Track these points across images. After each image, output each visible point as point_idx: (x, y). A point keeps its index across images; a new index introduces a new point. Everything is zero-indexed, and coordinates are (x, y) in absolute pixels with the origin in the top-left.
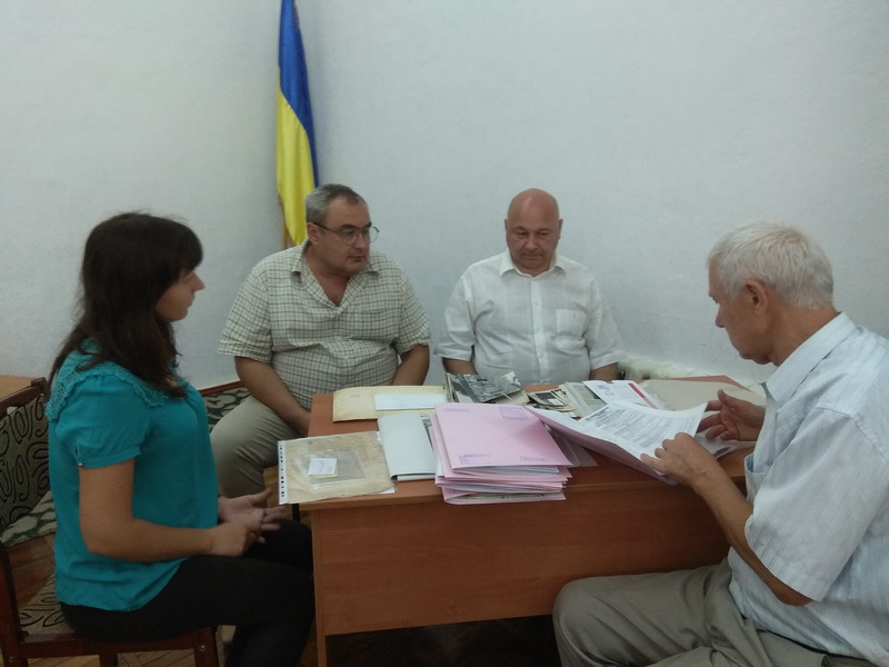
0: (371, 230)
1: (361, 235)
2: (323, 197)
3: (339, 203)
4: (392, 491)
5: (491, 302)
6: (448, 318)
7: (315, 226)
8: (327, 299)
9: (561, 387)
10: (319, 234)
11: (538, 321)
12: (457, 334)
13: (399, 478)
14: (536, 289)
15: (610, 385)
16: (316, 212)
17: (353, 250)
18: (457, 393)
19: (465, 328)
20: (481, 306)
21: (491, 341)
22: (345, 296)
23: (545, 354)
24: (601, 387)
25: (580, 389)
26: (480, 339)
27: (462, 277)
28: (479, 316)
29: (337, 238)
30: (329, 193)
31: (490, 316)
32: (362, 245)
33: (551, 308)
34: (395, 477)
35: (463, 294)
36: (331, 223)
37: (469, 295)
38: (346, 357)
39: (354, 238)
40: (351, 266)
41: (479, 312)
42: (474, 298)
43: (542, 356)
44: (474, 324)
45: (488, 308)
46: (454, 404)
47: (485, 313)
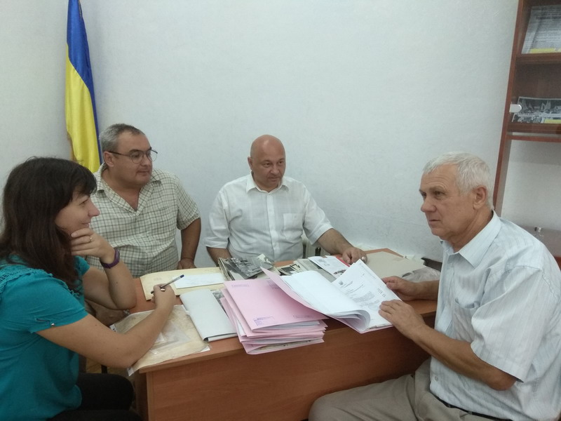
1: (145, 156)
2: (114, 133)
3: (126, 136)
4: (208, 349)
5: (241, 210)
6: (212, 221)
7: (110, 154)
8: (129, 206)
10: (113, 159)
11: (272, 224)
12: (218, 231)
14: (270, 200)
16: (110, 144)
17: (141, 167)
19: (223, 227)
20: (234, 212)
21: (242, 236)
22: (140, 202)
23: (278, 244)
24: (320, 261)
25: (307, 263)
26: (233, 235)
27: (220, 192)
28: (233, 219)
29: (128, 159)
31: (241, 219)
32: (147, 162)
33: (280, 214)
34: (206, 339)
35: (221, 204)
36: (122, 150)
37: (225, 205)
38: (147, 251)
40: (140, 178)
41: (232, 217)
43: (275, 245)
44: (229, 224)
45: (239, 214)
47: (237, 217)
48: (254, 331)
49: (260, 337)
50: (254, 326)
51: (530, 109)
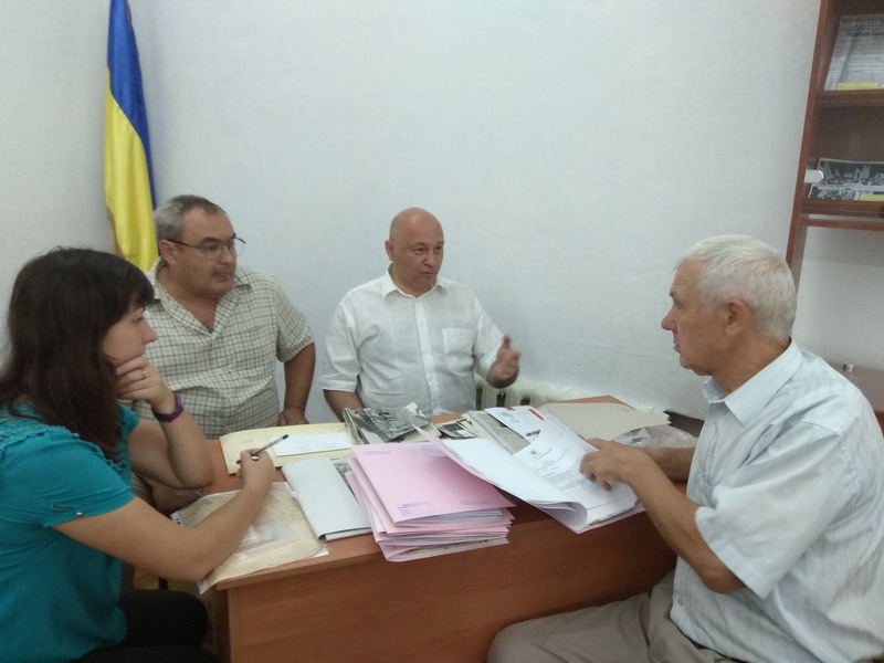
0: (237, 242)
1: (226, 248)
2: (176, 210)
4: (325, 553)
5: (376, 327)
7: (171, 244)
8: (200, 325)
9: (465, 416)
10: (176, 252)
11: (425, 343)
12: (340, 364)
13: (328, 538)
14: (420, 310)
15: (511, 412)
16: (170, 227)
18: (363, 431)
19: (349, 356)
20: (366, 330)
23: (435, 375)
24: (505, 414)
25: (483, 417)
26: (365, 367)
28: (364, 342)
29: (198, 253)
30: (181, 205)
31: (376, 340)
32: (228, 259)
33: (437, 329)
34: (323, 537)
35: (344, 321)
36: (189, 238)
37: (351, 322)
39: (218, 252)
40: (216, 285)
41: (363, 338)
42: (357, 323)
43: (431, 379)
44: (358, 352)
45: (372, 332)
46: (363, 447)
47: (370, 338)
48: (399, 525)
49: (407, 534)
50: (398, 517)
51: (837, 177)
